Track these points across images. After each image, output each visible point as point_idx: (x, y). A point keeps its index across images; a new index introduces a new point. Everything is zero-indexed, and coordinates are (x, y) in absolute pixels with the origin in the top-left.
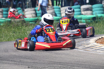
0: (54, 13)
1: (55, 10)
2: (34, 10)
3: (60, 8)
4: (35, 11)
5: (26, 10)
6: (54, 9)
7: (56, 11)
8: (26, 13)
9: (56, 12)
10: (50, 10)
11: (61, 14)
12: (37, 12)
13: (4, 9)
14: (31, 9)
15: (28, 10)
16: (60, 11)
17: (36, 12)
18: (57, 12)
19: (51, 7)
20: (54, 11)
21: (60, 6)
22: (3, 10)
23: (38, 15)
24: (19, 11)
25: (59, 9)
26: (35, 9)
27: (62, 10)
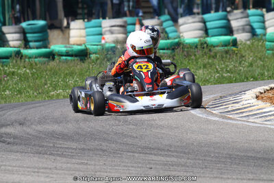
0: (248, 27)
1: (252, 19)
2: (200, 20)
3: (263, 16)
4: (204, 22)
5: (181, 21)
6: (248, 16)
7: (254, 22)
8: (182, 28)
9: (252, 24)
10: (239, 20)
11: (264, 28)
12: (209, 25)
13: (129, 19)
14: (194, 18)
15: (187, 21)
16: (264, 22)
17: (206, 26)
18: (255, 25)
19: (242, 12)
20: (249, 21)
21: (264, 10)
22: (126, 22)
23: (209, 31)
24: (165, 24)
25: (261, 18)
26: (202, 18)
27: (268, 20)
